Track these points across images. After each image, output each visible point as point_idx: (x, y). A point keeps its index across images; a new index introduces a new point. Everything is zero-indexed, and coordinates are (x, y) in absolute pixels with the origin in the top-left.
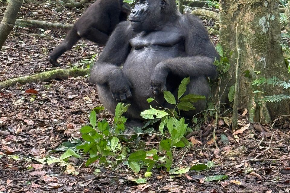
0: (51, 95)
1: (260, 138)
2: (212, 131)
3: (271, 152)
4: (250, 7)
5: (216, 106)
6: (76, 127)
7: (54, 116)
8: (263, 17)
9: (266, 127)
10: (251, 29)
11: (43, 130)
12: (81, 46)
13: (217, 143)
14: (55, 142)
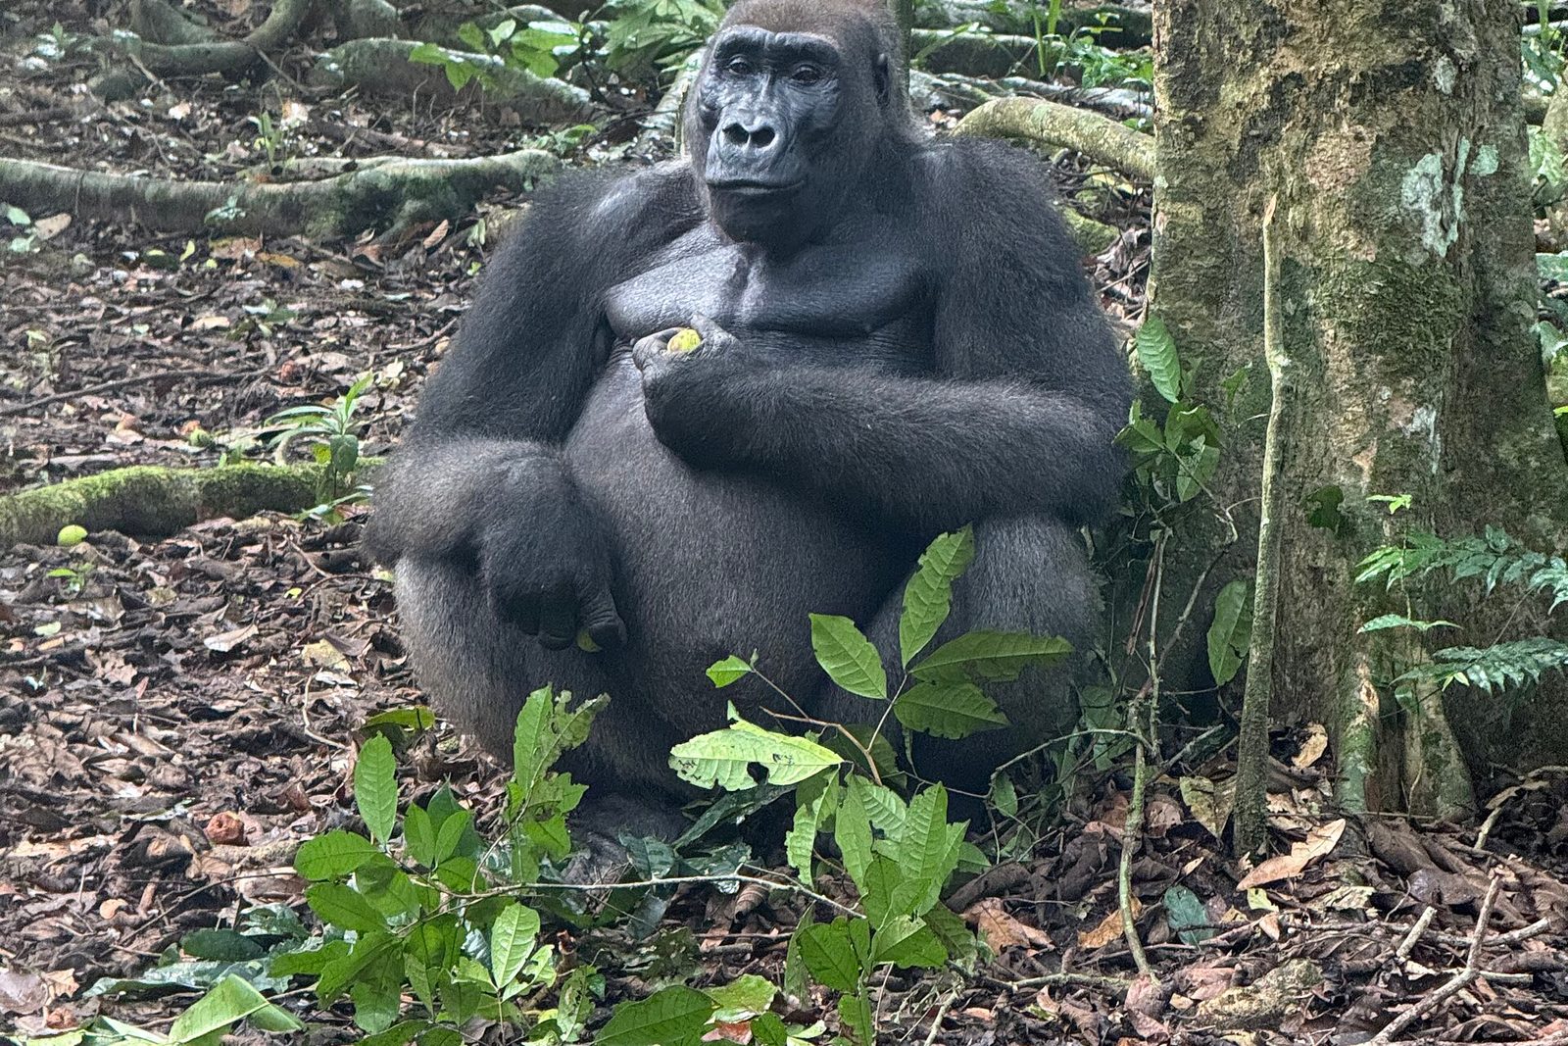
0: (96, 630)
1: (1409, 913)
2: (1112, 863)
3: (1476, 996)
4: (1348, 95)
5: (1132, 710)
6: (259, 833)
7: (117, 766)
8: (1428, 157)
9: (1445, 838)
10: (1350, 234)
11: (57, 853)
12: (263, 317)
13: (1143, 942)
14: (135, 927)
